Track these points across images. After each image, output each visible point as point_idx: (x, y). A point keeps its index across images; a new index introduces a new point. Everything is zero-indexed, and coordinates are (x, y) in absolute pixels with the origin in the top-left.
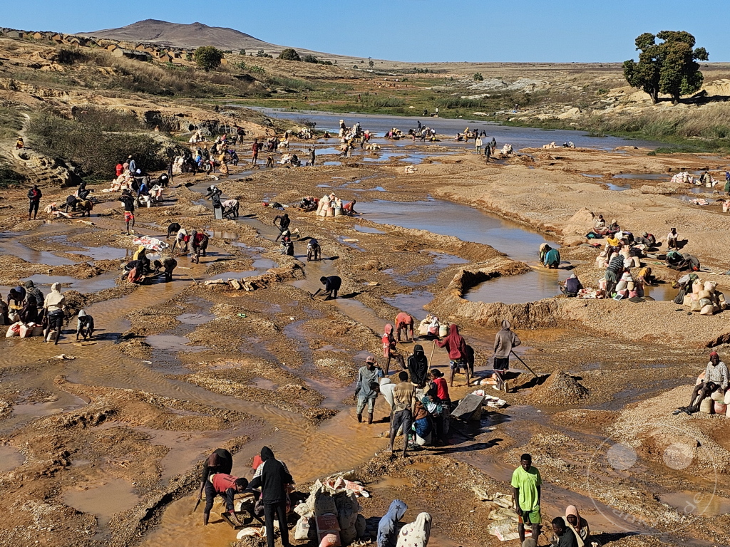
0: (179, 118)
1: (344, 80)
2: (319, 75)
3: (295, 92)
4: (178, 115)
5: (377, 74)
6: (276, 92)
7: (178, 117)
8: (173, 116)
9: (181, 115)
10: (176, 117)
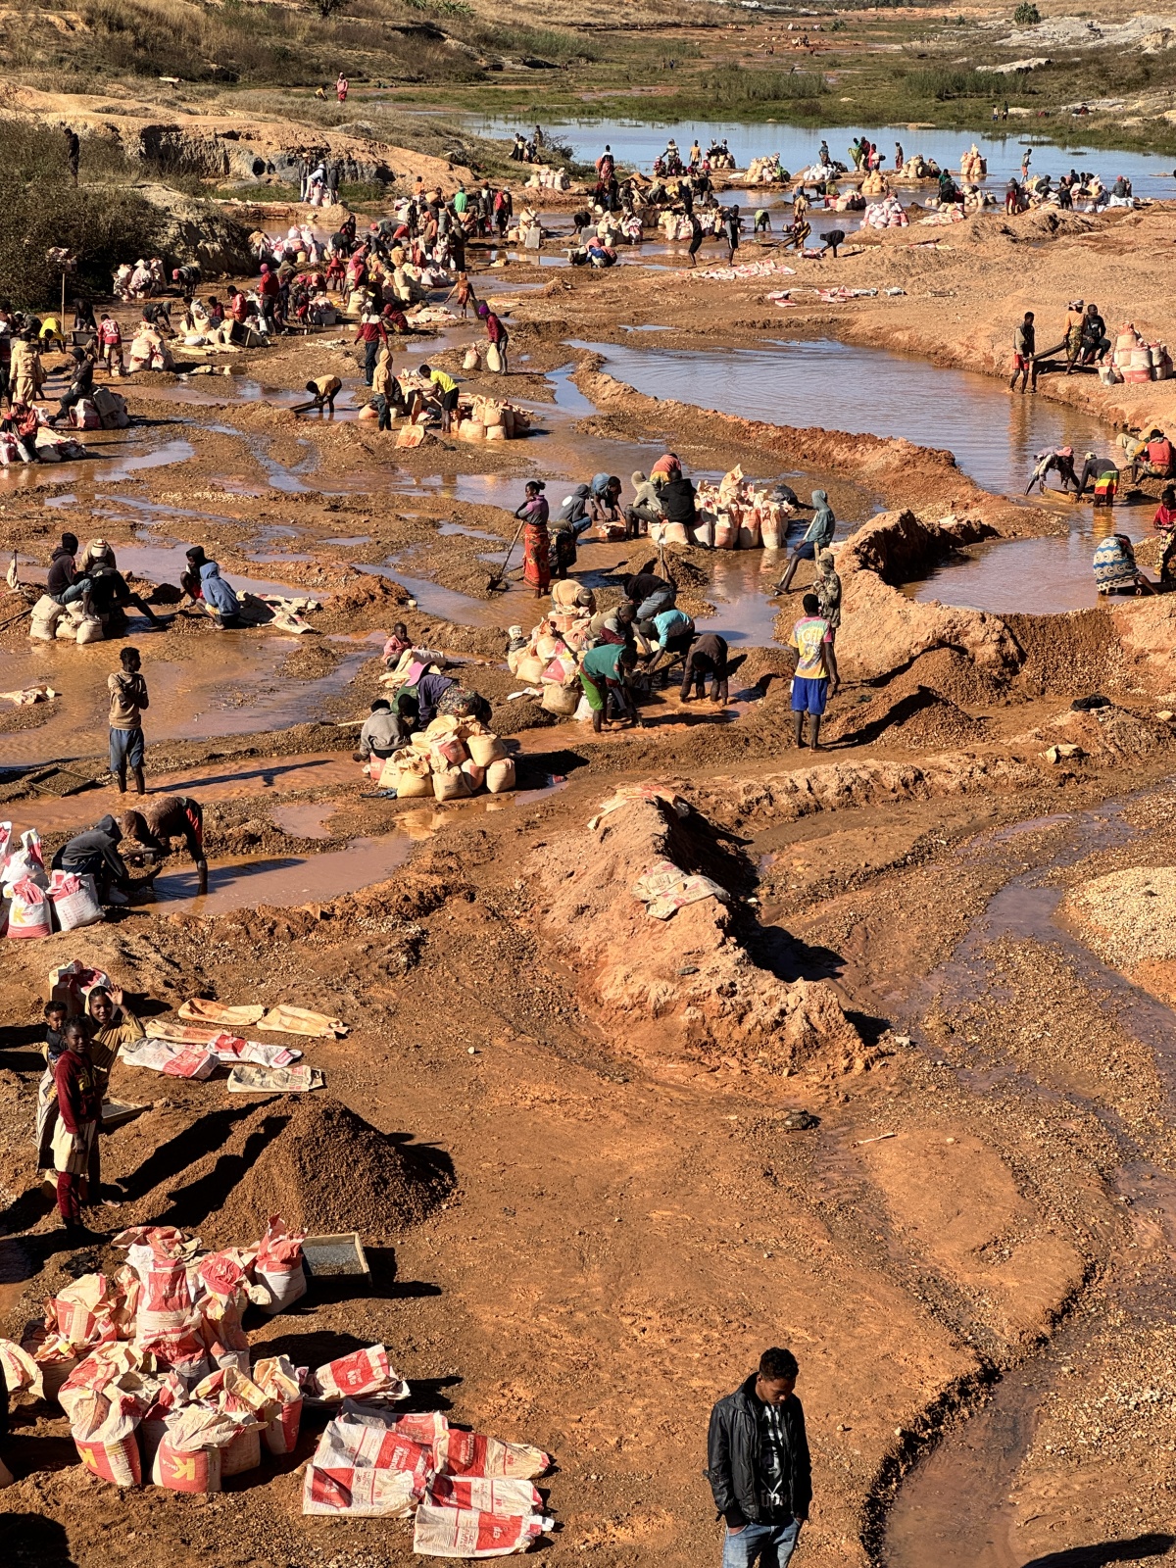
0: (229, 143)
1: (681, 31)
2: (616, 19)
3: (550, 66)
4: (224, 136)
5: (768, 12)
6: (499, 68)
7: (226, 141)
8: (211, 138)
9: (232, 136)
10: (220, 140)
